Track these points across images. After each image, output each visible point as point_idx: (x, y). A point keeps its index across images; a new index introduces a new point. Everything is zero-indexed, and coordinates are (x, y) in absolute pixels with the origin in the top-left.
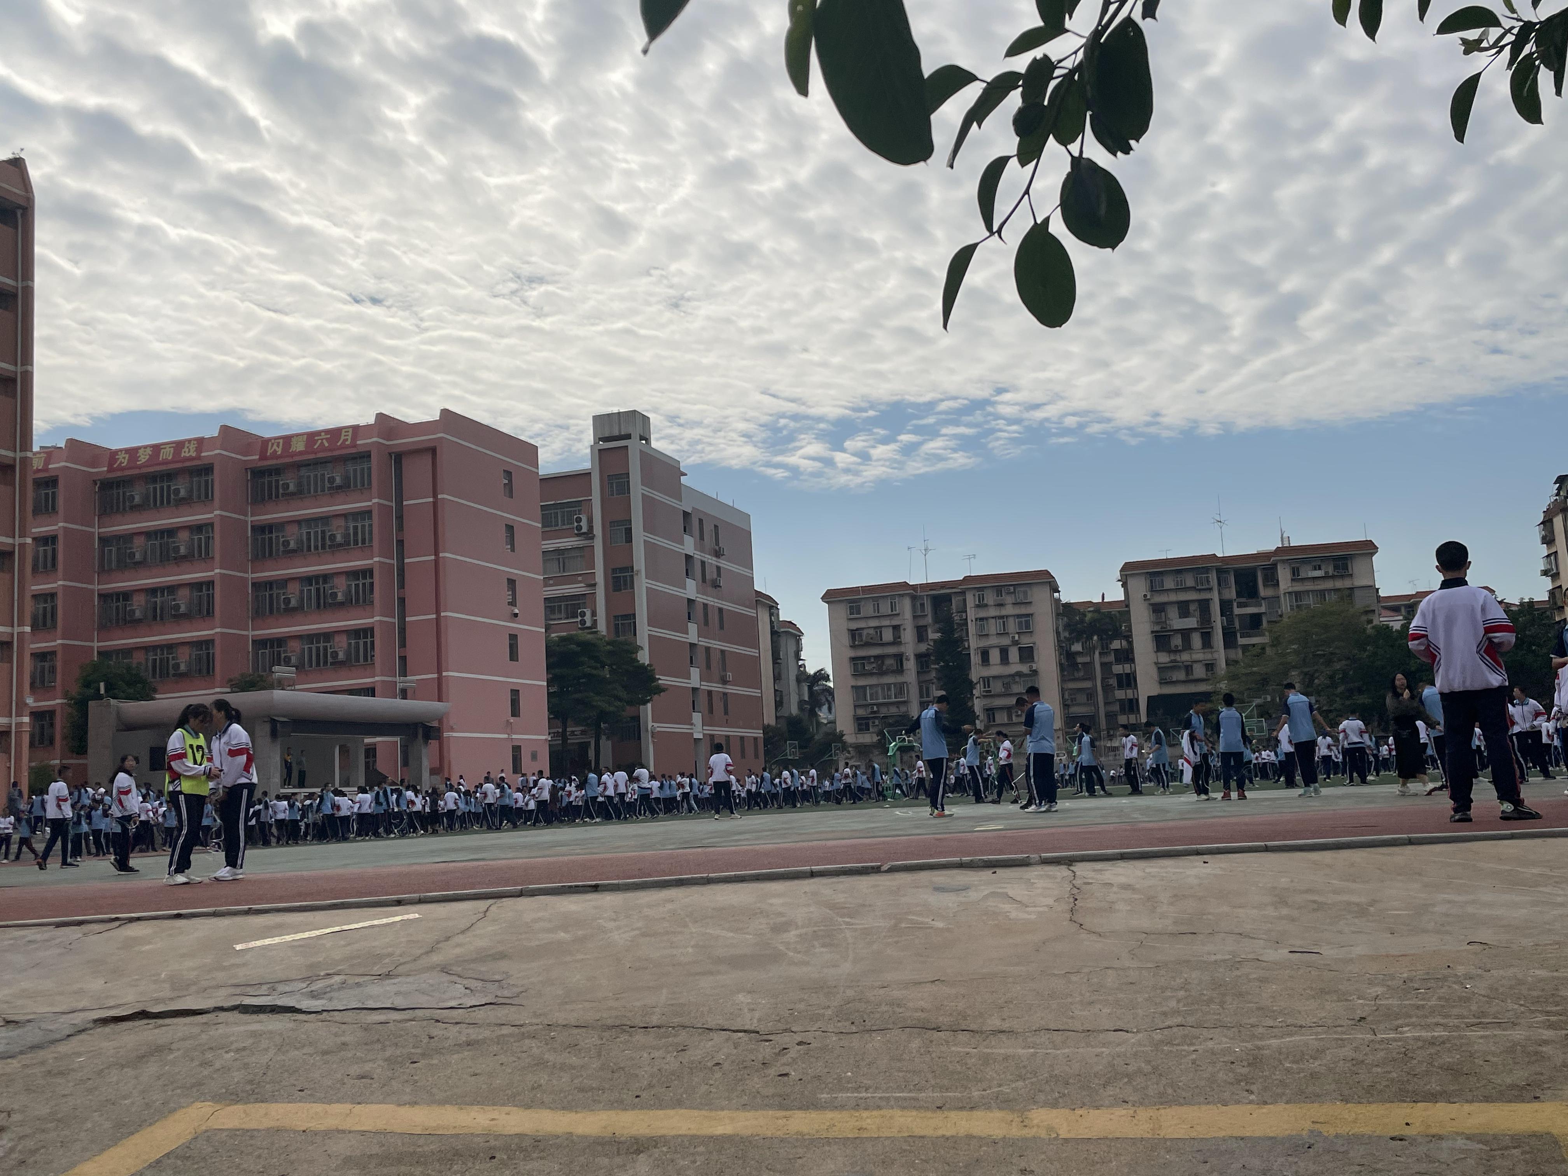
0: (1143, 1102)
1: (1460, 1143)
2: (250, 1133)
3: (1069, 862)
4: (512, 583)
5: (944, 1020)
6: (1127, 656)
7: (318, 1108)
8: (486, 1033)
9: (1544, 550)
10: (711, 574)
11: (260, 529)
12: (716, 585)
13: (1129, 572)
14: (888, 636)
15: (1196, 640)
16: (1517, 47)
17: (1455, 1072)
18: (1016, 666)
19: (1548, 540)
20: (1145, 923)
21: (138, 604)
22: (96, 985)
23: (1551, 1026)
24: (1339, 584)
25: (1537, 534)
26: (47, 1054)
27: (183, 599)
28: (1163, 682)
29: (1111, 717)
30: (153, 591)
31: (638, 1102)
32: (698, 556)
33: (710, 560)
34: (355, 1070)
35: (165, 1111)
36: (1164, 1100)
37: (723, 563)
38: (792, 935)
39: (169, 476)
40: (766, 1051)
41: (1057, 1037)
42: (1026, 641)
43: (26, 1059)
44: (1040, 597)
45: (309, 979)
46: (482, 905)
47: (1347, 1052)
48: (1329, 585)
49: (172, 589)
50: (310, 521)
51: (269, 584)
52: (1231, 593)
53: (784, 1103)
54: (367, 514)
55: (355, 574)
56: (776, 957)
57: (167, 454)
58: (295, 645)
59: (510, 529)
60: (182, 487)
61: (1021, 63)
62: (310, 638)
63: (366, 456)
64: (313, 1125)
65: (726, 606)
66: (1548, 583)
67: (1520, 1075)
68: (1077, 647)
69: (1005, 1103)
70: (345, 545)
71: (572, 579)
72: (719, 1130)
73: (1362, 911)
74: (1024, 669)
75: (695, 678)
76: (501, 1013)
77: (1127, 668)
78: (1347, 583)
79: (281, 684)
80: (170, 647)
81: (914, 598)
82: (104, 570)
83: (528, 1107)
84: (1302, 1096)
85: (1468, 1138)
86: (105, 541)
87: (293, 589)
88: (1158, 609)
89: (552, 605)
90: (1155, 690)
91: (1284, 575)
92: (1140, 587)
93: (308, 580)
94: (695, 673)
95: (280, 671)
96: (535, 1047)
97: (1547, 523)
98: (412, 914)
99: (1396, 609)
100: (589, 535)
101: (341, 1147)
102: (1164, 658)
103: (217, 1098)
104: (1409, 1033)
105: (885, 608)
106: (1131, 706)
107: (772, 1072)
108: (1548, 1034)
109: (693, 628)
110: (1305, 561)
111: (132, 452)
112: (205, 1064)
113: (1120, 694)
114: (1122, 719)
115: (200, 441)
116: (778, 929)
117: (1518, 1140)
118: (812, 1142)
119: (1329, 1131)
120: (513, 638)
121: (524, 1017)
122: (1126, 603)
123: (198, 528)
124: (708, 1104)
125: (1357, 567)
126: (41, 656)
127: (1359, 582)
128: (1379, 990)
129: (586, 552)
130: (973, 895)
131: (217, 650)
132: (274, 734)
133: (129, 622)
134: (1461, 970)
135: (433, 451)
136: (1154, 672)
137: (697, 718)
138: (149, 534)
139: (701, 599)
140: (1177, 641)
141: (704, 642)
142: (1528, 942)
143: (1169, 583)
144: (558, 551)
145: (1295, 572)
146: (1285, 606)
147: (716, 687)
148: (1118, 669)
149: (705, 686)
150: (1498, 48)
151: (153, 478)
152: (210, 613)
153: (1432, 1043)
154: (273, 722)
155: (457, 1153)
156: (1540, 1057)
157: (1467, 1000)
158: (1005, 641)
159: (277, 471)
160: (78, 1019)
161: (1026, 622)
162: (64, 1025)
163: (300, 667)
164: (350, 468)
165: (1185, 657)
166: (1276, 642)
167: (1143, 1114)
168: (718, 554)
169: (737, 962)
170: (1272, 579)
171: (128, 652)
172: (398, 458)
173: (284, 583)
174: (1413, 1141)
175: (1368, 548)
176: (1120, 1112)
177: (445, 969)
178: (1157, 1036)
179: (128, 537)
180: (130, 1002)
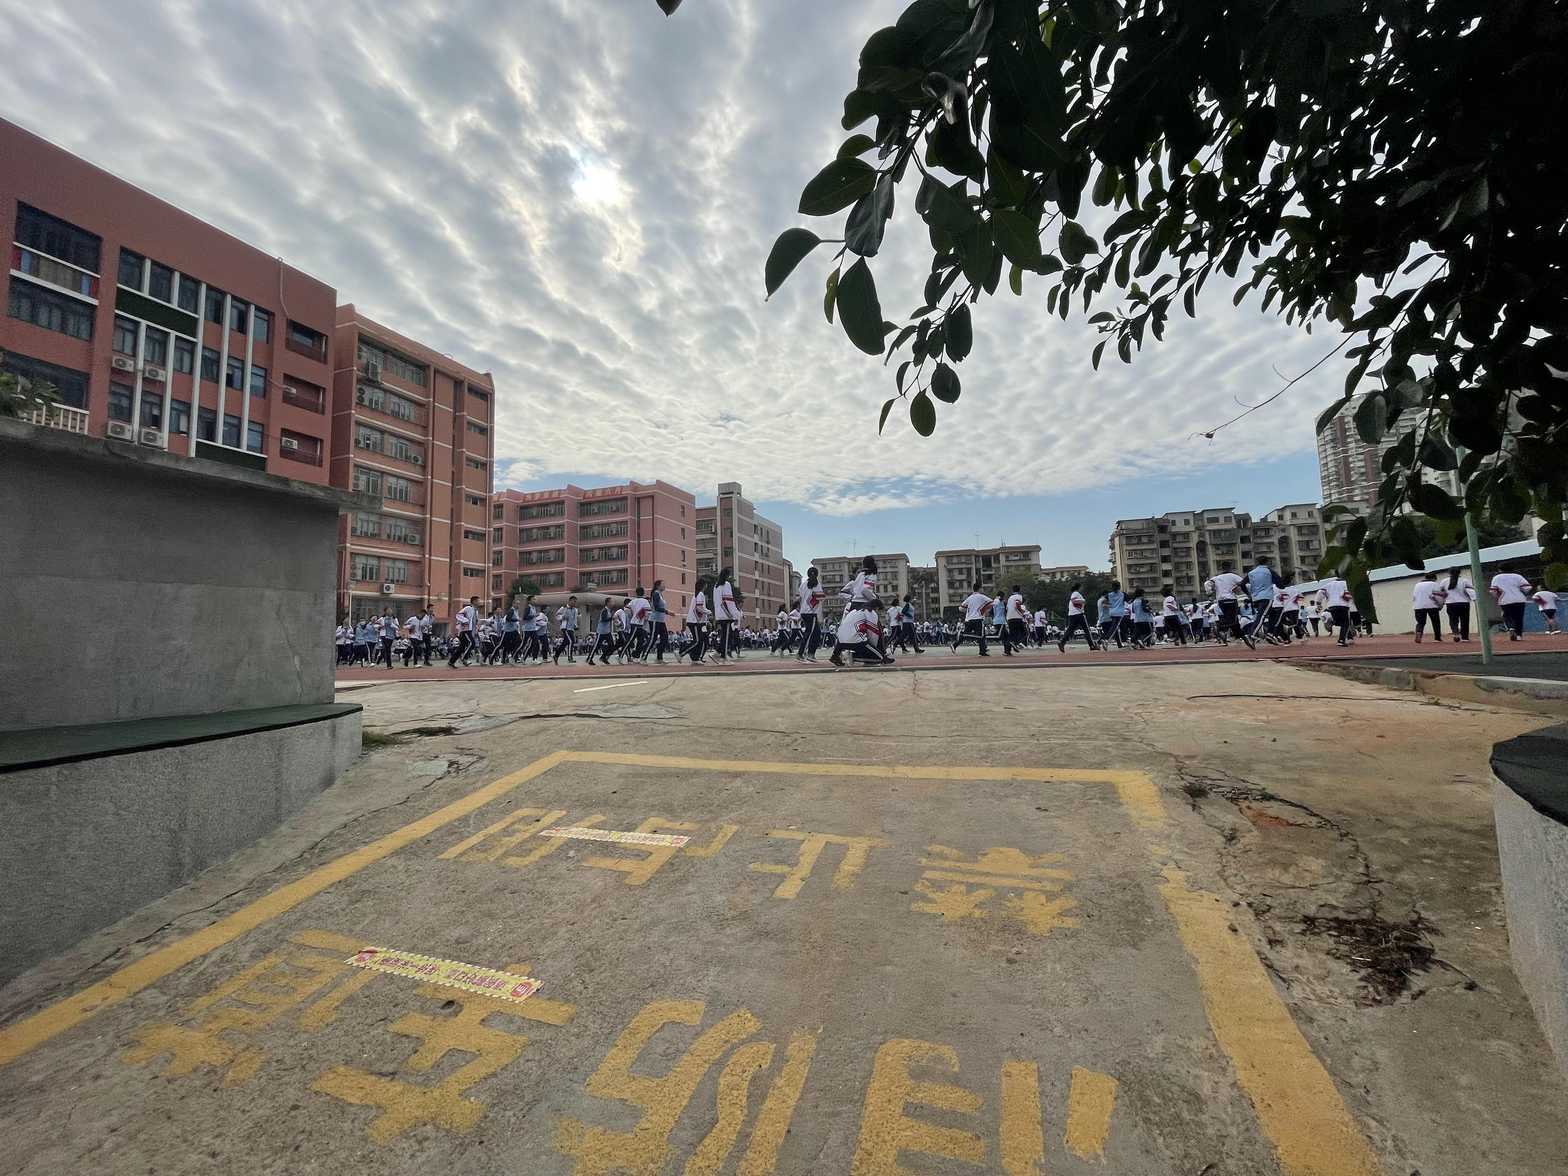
0: (943, 764)
1: (1073, 785)
2: (582, 763)
3: (913, 670)
4: (683, 552)
5: (862, 731)
6: (936, 590)
7: (609, 754)
8: (675, 729)
9: (1110, 551)
10: (765, 551)
11: (583, 527)
12: (767, 556)
13: (939, 555)
14: (838, 579)
15: (965, 584)
16: (1122, 329)
17: (1071, 757)
18: (890, 593)
19: (1112, 547)
20: (944, 695)
21: (534, 556)
22: (520, 704)
23: (1111, 740)
24: (1025, 563)
25: (1108, 544)
26: (502, 730)
27: (552, 554)
28: (951, 601)
29: (928, 615)
30: (540, 551)
31: (736, 757)
32: (760, 543)
33: (765, 545)
34: (622, 741)
35: (548, 753)
36: (950, 764)
37: (770, 546)
38: (798, 696)
39: (547, 505)
40: (788, 740)
41: (909, 739)
42: (895, 583)
43: (494, 731)
44: (901, 566)
45: (604, 705)
46: (673, 679)
47: (1027, 748)
48: (1021, 563)
49: (548, 551)
50: (603, 525)
51: (587, 550)
52: (981, 565)
53: (795, 760)
54: (625, 522)
55: (620, 547)
56: (793, 704)
57: (546, 496)
58: (596, 575)
59: (683, 530)
60: (552, 509)
61: (917, 322)
62: (603, 572)
63: (625, 498)
64: (606, 761)
65: (770, 564)
66: (1111, 565)
67: (1098, 759)
68: (916, 586)
69: (887, 763)
70: (616, 535)
71: (708, 552)
72: (769, 770)
73: (1034, 693)
74: (894, 594)
75: (757, 594)
76: (680, 722)
77: (936, 595)
78: (1028, 563)
79: (590, 591)
80: (547, 574)
81: (849, 564)
82: (521, 542)
83: (691, 757)
84: (1009, 765)
85: (1078, 783)
86: (521, 530)
87: (596, 552)
88: (950, 571)
89: (699, 562)
90: (947, 604)
91: (1002, 558)
92: (943, 561)
93: (602, 548)
94: (757, 591)
95: (590, 585)
96: (695, 735)
97: (1112, 540)
98: (644, 681)
99: (1048, 574)
100: (715, 533)
101: (618, 770)
102: (951, 591)
103: (568, 749)
104: (1053, 741)
105: (837, 568)
106: (937, 611)
107: (791, 748)
108: (1110, 743)
109: (757, 573)
110: (1011, 553)
111: (533, 495)
112: (563, 736)
113: (933, 606)
114: (933, 616)
115: (560, 491)
116: (795, 693)
117: (1096, 784)
118: (806, 776)
119: (1019, 778)
120: (683, 575)
121: (689, 723)
122: (937, 568)
123: (559, 526)
124: (765, 759)
125: (1033, 556)
126: (496, 576)
127: (1033, 562)
128: (1040, 724)
129: (713, 541)
130: (873, 682)
131: (565, 576)
132: (588, 610)
133: (531, 563)
134: (1074, 717)
135: (653, 497)
136: (947, 597)
137: (758, 610)
138: (539, 528)
139: (761, 561)
140: (957, 584)
141: (761, 579)
142: (1101, 707)
143: (955, 560)
144: (703, 540)
145: (1007, 557)
146: (1002, 571)
147: (766, 598)
148: (932, 595)
149: (762, 597)
150: (1114, 329)
151: (541, 505)
152: (563, 560)
153: (1062, 745)
154: (587, 606)
155: (664, 774)
156: (1107, 752)
157: (1075, 729)
158: (887, 582)
159: (590, 504)
160: (513, 716)
161: (895, 575)
162: (508, 718)
163: (598, 584)
164: (620, 503)
165: (960, 591)
166: (997, 586)
167: (943, 769)
168: (768, 543)
169: (775, 705)
170: (997, 560)
171: (530, 575)
172: (638, 500)
173: (592, 549)
174: (1053, 783)
175: (1037, 548)
176: (933, 768)
177: (658, 703)
178: (949, 739)
179: (531, 529)
180: (533, 710)
